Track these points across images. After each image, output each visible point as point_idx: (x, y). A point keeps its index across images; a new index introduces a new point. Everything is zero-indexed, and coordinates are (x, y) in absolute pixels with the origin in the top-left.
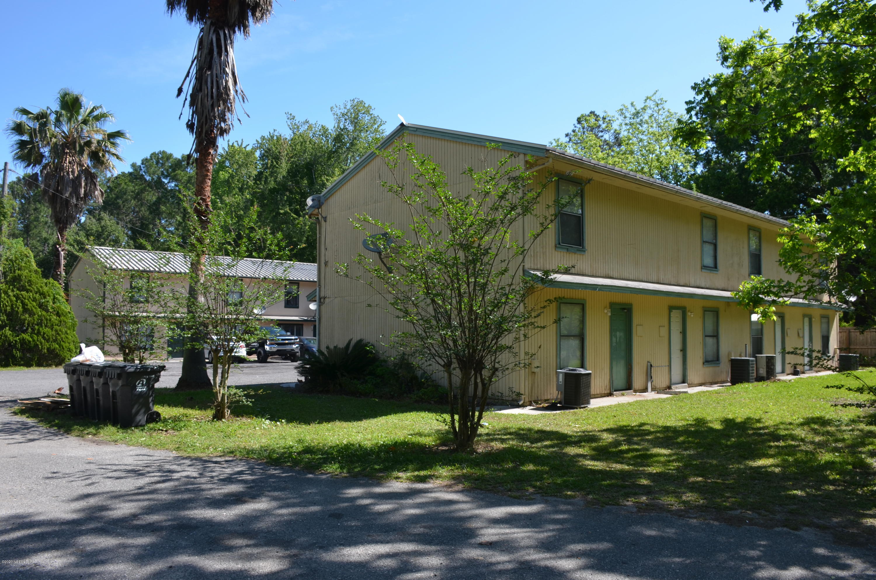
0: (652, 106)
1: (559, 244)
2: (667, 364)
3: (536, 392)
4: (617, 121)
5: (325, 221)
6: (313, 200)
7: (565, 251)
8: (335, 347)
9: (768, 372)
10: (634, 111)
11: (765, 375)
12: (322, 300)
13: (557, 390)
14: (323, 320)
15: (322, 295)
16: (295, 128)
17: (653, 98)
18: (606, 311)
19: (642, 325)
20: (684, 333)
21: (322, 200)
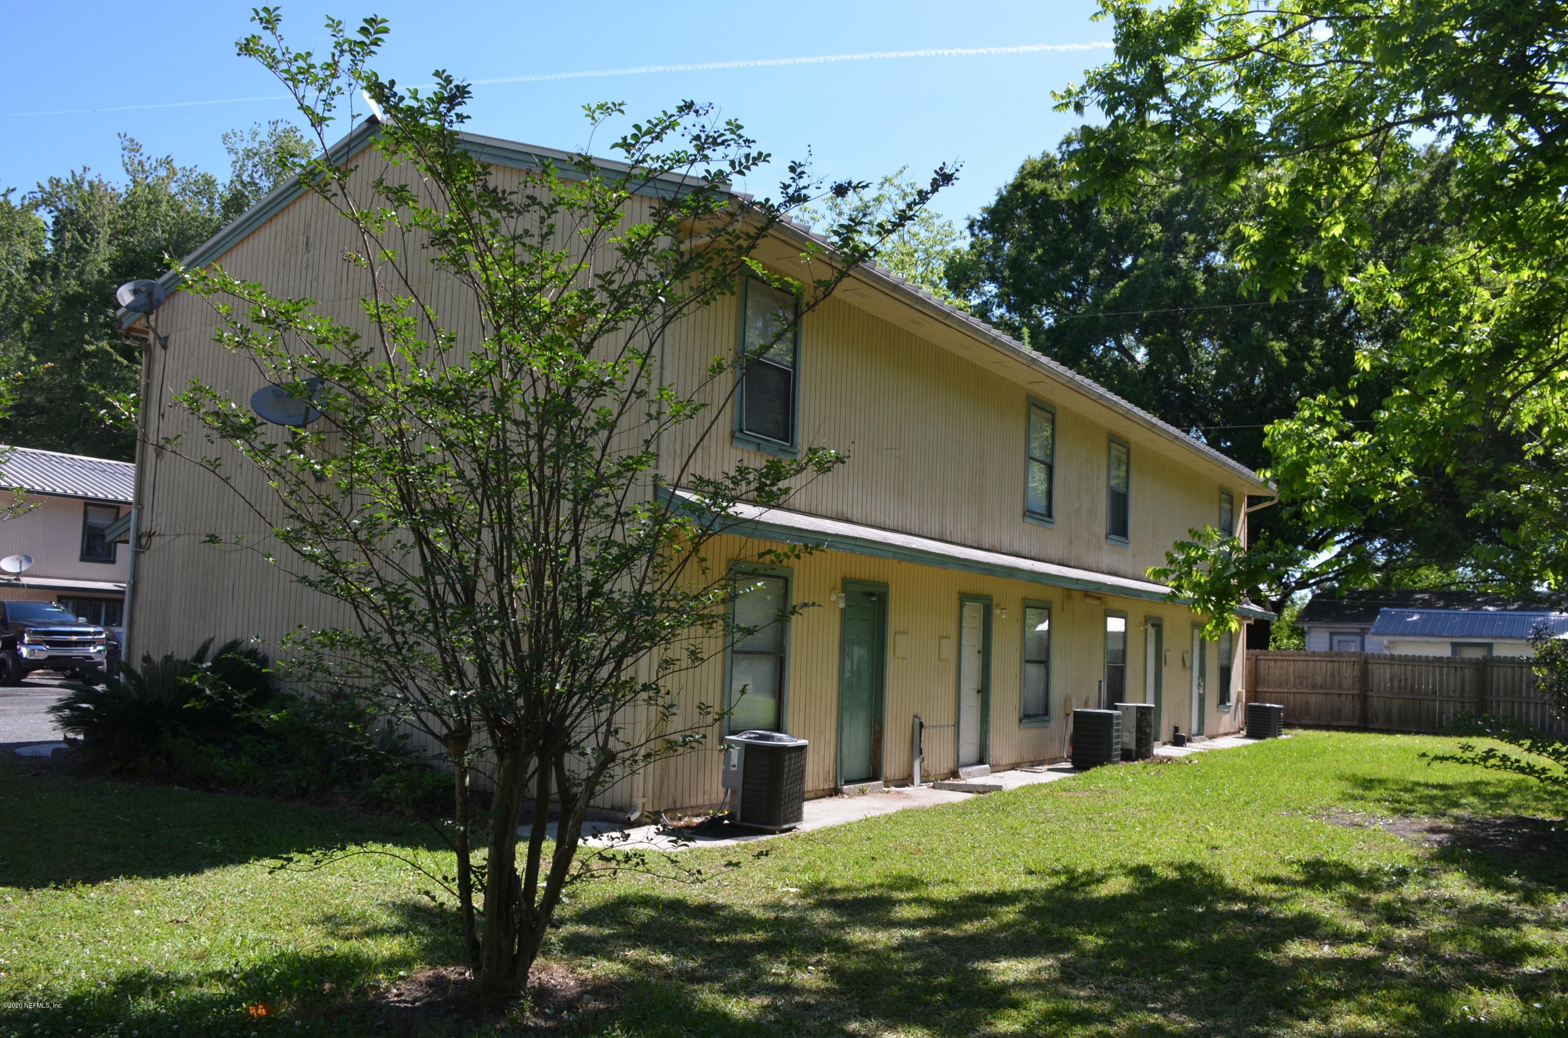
0: (894, 198)
1: (741, 431)
2: (952, 721)
3: (672, 787)
4: (822, 221)
5: (165, 347)
6: (135, 292)
7: (754, 448)
8: (168, 659)
9: (1139, 741)
10: (859, 203)
11: (1133, 746)
12: (144, 541)
13: (723, 786)
14: (143, 588)
15: (145, 528)
16: (135, 170)
17: (896, 182)
18: (834, 598)
19: (905, 633)
20: (985, 653)
21: (158, 294)
